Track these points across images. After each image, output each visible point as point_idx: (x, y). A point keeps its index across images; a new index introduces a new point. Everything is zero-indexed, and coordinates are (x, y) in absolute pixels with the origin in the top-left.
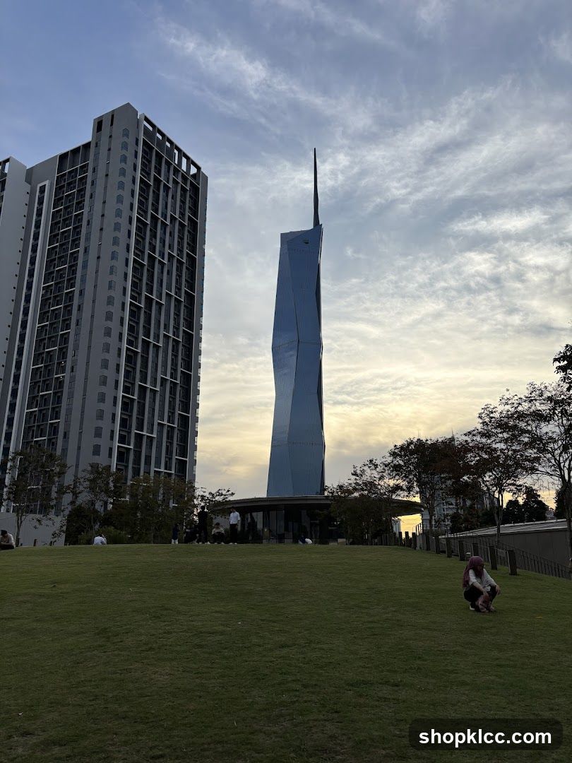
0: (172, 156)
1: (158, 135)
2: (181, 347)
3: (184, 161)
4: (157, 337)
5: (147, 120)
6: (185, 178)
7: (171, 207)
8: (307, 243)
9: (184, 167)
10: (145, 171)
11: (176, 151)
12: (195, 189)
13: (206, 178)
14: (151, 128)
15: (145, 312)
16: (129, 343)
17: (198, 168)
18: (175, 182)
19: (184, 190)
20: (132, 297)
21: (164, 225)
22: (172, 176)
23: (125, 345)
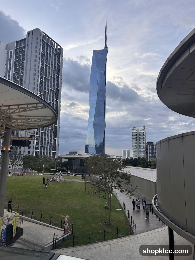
0: (51, 44)
1: (47, 37)
3: (56, 44)
5: (43, 33)
6: (56, 51)
7: (52, 62)
8: (102, 54)
9: (56, 47)
10: (43, 51)
11: (53, 41)
12: (59, 54)
13: (63, 49)
14: (45, 35)
17: (60, 47)
18: (53, 52)
19: (55, 55)
21: (49, 67)
22: (52, 51)
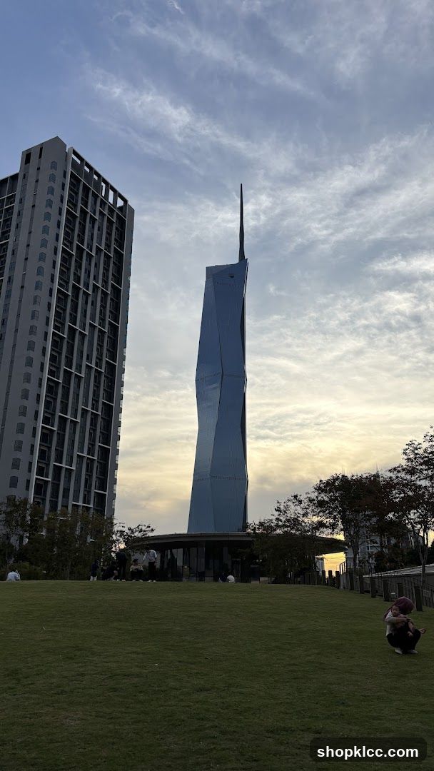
0: (99, 188)
1: (86, 168)
2: (103, 378)
3: (111, 193)
4: (79, 368)
5: (75, 153)
6: (111, 211)
7: (97, 239)
8: (232, 277)
9: (111, 200)
10: (73, 202)
11: (103, 184)
12: (122, 222)
13: (132, 211)
14: (79, 162)
15: (68, 342)
16: (51, 373)
17: (125, 201)
18: (101, 213)
19: (110, 222)
20: (56, 327)
21: (90, 256)
22: (98, 208)
23: (46, 375)
